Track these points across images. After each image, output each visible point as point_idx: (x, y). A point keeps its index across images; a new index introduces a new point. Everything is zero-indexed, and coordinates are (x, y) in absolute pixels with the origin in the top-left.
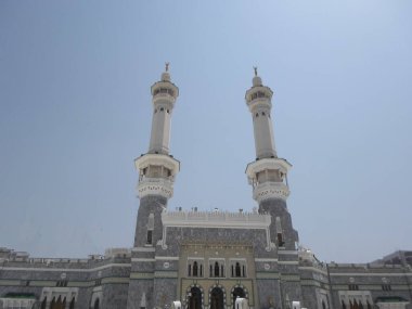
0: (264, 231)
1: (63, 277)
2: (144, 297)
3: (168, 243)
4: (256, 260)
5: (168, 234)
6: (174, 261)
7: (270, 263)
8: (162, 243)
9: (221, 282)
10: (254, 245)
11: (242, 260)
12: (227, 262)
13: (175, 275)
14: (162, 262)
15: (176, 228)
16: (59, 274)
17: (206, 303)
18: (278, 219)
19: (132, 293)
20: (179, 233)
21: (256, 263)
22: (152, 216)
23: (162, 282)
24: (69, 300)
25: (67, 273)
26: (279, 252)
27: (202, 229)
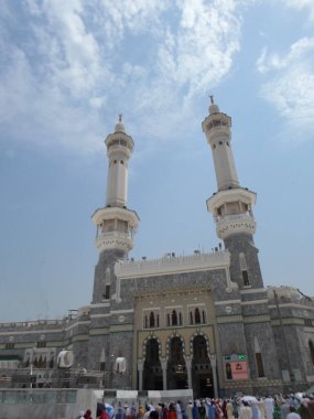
0: (224, 270)
1: (42, 337)
2: (103, 353)
3: (121, 297)
4: (217, 303)
5: (122, 286)
6: (129, 314)
7: (232, 305)
8: (116, 297)
9: (179, 331)
10: (213, 287)
11: (201, 305)
12: (185, 309)
13: (130, 328)
14: (116, 316)
15: (129, 280)
16: (39, 335)
17: (164, 354)
18: (242, 255)
19: (92, 349)
20: (132, 285)
21: (216, 307)
22: (108, 270)
23: (118, 337)
24: (48, 359)
25: (46, 334)
26: (243, 292)
27: (156, 277)
